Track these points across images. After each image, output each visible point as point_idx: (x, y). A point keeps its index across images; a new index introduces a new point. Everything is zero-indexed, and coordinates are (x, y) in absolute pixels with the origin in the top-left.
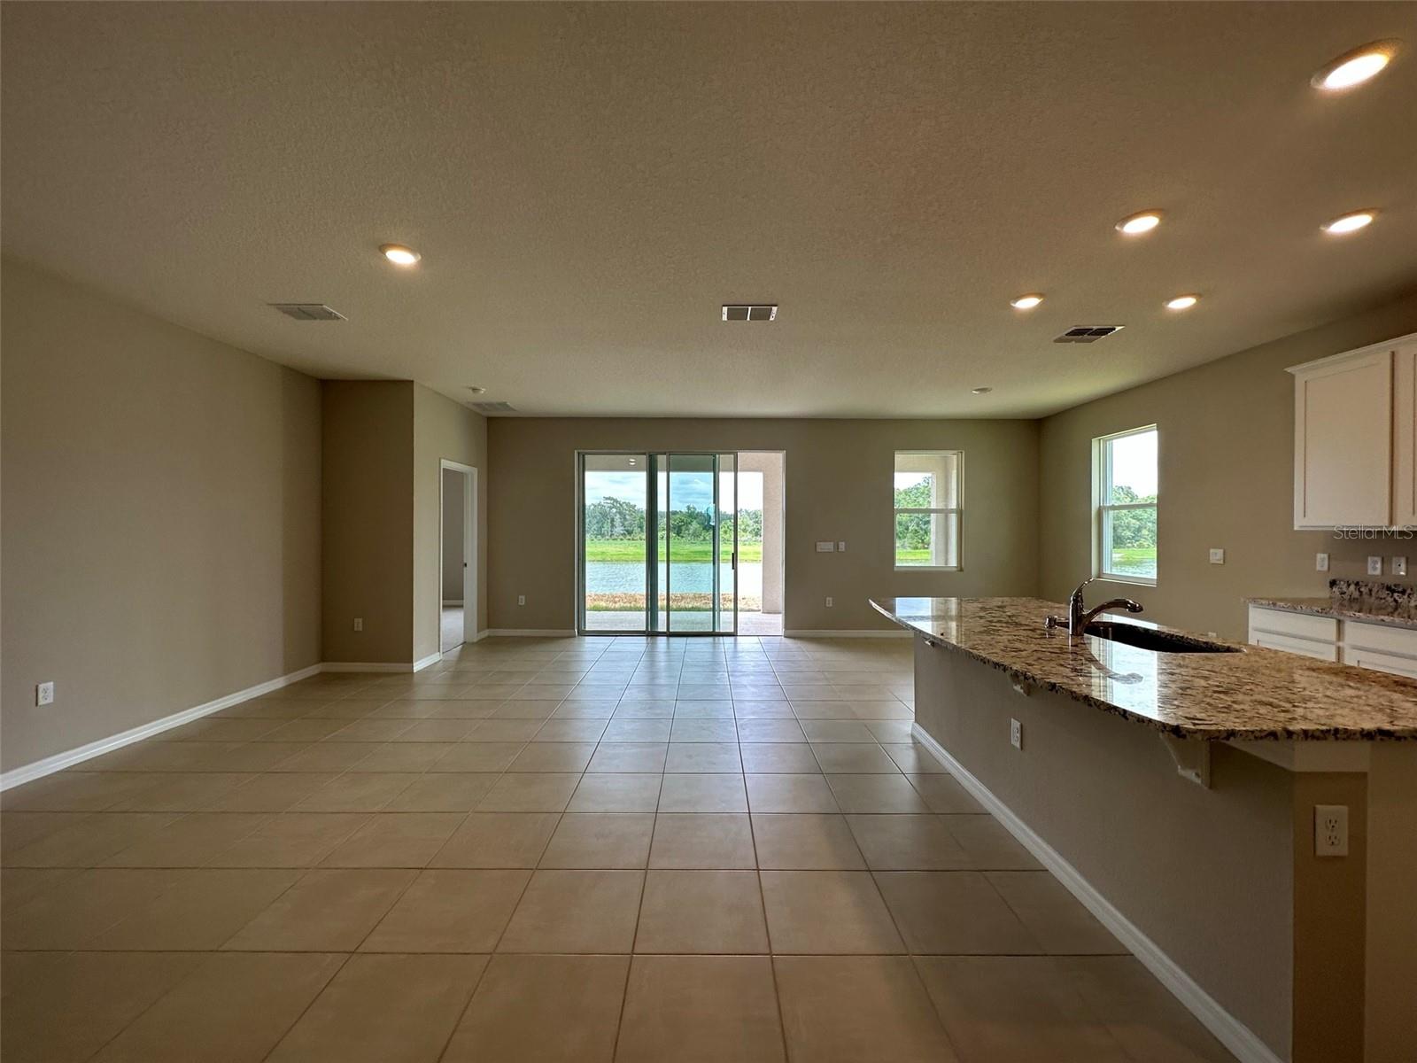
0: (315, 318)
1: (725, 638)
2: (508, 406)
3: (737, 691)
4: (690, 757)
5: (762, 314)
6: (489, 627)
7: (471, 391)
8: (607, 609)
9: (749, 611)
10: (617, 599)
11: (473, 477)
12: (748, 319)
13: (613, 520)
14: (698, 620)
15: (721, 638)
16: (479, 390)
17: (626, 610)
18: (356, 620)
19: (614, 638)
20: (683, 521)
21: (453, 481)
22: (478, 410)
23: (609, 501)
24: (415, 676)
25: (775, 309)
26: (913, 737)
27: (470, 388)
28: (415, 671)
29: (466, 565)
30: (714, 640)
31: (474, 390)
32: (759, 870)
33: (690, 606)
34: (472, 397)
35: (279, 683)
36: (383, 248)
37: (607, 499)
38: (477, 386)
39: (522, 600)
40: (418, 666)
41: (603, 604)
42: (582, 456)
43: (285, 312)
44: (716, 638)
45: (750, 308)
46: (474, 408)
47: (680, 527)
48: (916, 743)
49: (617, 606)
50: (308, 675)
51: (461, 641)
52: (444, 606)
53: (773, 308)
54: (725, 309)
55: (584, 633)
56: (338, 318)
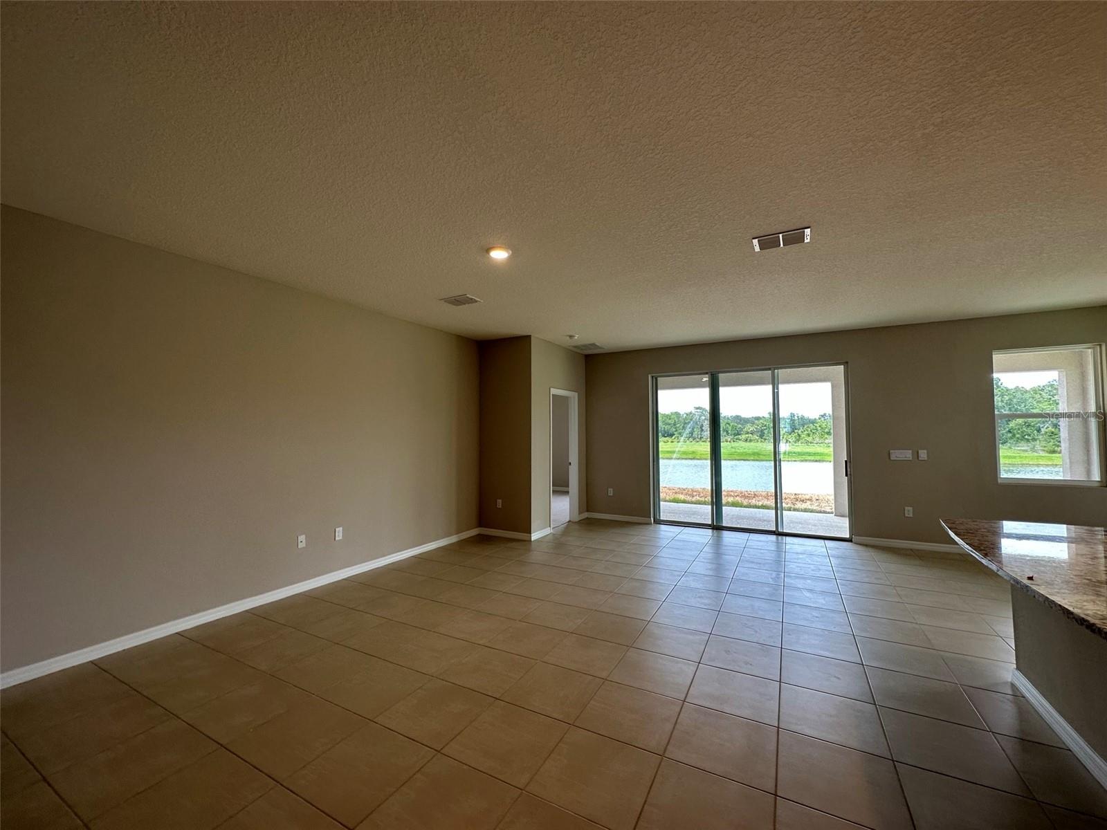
0: (465, 304)
1: (787, 538)
2: (596, 345)
3: (790, 593)
4: (727, 652)
5: (795, 238)
6: (588, 511)
7: (568, 338)
8: (684, 502)
9: (820, 512)
10: (695, 493)
11: (574, 398)
12: (782, 245)
13: (702, 426)
14: (765, 518)
15: (784, 537)
16: (574, 336)
17: (699, 504)
18: (498, 500)
19: (683, 528)
20: (765, 426)
21: (559, 402)
22: (578, 351)
23: (698, 410)
24: (533, 544)
25: (808, 231)
26: (1013, 685)
27: (568, 336)
28: (532, 540)
29: (570, 464)
30: (777, 539)
31: (571, 337)
32: (776, 795)
33: (760, 504)
34: (568, 342)
35: (453, 539)
36: (488, 250)
37: (697, 408)
38: (571, 334)
39: (611, 492)
40: (535, 536)
41: (682, 497)
42: (655, 379)
43: (449, 303)
44: (780, 537)
45: (781, 235)
46: (575, 350)
47: (762, 431)
48: (1017, 695)
49: (694, 499)
50: (468, 536)
51: (568, 520)
52: (553, 491)
53: (806, 230)
54: (755, 242)
55: (659, 522)
56: (476, 301)
